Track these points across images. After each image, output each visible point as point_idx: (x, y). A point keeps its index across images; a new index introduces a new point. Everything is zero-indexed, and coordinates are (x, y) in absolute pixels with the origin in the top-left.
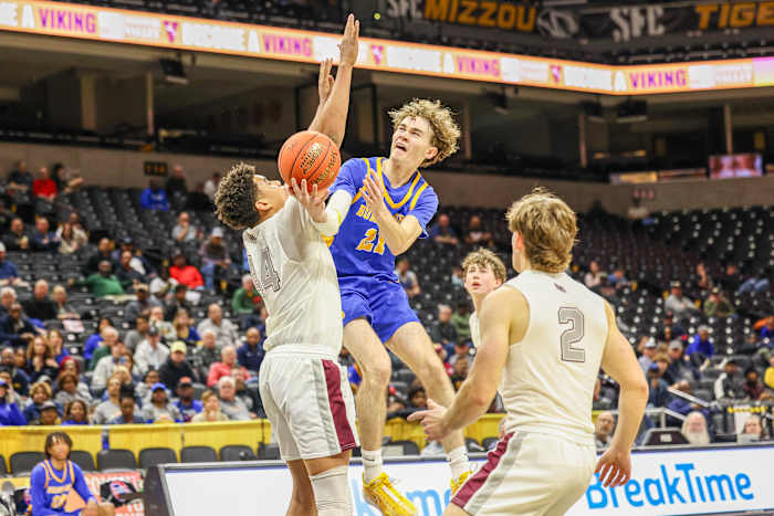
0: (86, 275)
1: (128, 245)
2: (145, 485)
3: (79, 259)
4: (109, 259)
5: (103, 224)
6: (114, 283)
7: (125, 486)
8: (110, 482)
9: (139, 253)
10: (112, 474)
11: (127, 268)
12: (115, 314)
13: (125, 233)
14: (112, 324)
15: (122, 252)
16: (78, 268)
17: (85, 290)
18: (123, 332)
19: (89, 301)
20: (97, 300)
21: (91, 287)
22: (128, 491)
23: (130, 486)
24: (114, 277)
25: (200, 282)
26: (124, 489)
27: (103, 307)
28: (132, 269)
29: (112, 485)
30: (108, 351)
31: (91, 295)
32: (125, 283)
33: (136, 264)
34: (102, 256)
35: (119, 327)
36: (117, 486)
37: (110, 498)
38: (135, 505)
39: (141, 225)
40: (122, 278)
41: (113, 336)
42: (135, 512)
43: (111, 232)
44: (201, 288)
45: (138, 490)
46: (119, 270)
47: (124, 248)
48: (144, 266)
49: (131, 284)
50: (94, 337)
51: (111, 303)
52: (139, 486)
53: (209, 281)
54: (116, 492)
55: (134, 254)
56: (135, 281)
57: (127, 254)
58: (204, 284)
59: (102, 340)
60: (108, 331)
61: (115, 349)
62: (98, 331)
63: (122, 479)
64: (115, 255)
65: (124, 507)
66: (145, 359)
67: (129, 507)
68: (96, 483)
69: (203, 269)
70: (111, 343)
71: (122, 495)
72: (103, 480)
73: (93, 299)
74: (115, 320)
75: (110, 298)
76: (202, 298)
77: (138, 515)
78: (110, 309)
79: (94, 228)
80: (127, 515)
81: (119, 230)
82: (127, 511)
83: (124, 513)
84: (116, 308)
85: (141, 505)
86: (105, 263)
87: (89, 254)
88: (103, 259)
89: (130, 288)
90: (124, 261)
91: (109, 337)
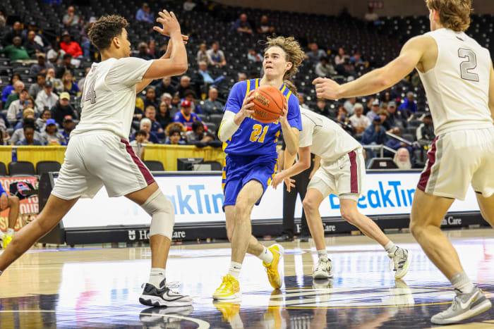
0: (4, 46)
1: (32, 26)
2: (39, 185)
4: (19, 35)
5: (16, 12)
6: (23, 52)
7: (27, 185)
8: (17, 183)
9: (40, 32)
10: (18, 178)
11: (32, 41)
12: (23, 72)
13: (31, 19)
14: (20, 79)
15: (29, 31)
17: (3, 55)
18: (27, 84)
19: (6, 63)
20: (11, 62)
21: (7, 54)
22: (28, 189)
23: (30, 186)
24: (22, 48)
25: (80, 53)
26: (25, 188)
27: (15, 67)
28: (35, 42)
29: (18, 185)
30: (17, 97)
31: (8, 60)
32: (30, 52)
33: (38, 39)
34: (15, 33)
35: (25, 81)
36: (21, 186)
37: (16, 193)
38: (33, 199)
39: (42, 14)
40: (28, 49)
41: (21, 87)
42: (32, 203)
43: (22, 17)
44: (81, 57)
45: (35, 188)
46: (26, 43)
47: (30, 28)
48: (43, 41)
49: (35, 52)
50: (8, 87)
51: (21, 64)
52: (36, 186)
53: (87, 52)
54: (20, 189)
55: (37, 33)
56: (37, 51)
57: (32, 33)
58: (83, 54)
59: (14, 89)
60: (18, 83)
61: (21, 95)
62: (11, 83)
63: (25, 181)
64: (24, 33)
65: (26, 199)
66: (42, 102)
67: (29, 200)
68: (7, 183)
69: (82, 45)
70: (20, 92)
71: (23, 192)
72: (12, 181)
73: (8, 62)
74: (22, 76)
76: (81, 63)
77: (35, 205)
78: (20, 68)
79: (11, 14)
80: (28, 205)
81: (27, 16)
82: (28, 202)
83: (25, 204)
84: (24, 68)
85: (37, 198)
86: (17, 38)
87: (7, 32)
88: (16, 35)
89: (33, 55)
90: (30, 37)
91: (18, 87)
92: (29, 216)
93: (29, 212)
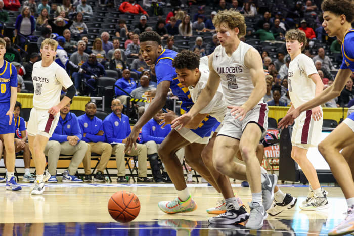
0: (256, 30)
1: (279, 15)
2: (281, 136)
3: (253, 21)
4: (268, 22)
5: (266, 4)
6: (270, 34)
7: (271, 136)
9: (283, 20)
11: (277, 27)
12: (270, 50)
13: (277, 9)
14: (268, 55)
15: (275, 18)
16: (252, 26)
19: (257, 43)
21: (258, 36)
22: (272, 139)
23: (273, 136)
24: (270, 31)
25: (314, 36)
26: (270, 138)
27: (264, 46)
28: (280, 27)
30: (266, 69)
32: (275, 34)
33: (282, 25)
34: (265, 20)
36: (267, 136)
38: (275, 146)
39: (285, 6)
40: (274, 32)
41: (269, 61)
42: (275, 149)
43: (270, 8)
44: (315, 39)
45: (278, 139)
46: (273, 28)
48: (286, 26)
49: (279, 35)
51: (268, 44)
52: (278, 136)
53: (320, 36)
54: (266, 139)
55: (281, 21)
56: (280, 34)
57: (277, 20)
58: (316, 37)
60: (267, 58)
61: (269, 67)
63: (269, 132)
64: (271, 20)
65: (270, 147)
66: (284, 73)
67: (272, 147)
69: (316, 30)
70: (267, 65)
71: (269, 141)
73: (259, 42)
74: (270, 53)
75: (268, 42)
76: (314, 44)
77: (276, 151)
78: (267, 47)
79: (261, 6)
80: (271, 151)
81: (274, 7)
82: (271, 149)
83: (269, 150)
84: (271, 47)
85: (278, 146)
86: (267, 24)
87: (259, 19)
88: (266, 22)
89: (278, 37)
90: (276, 23)
91: (267, 61)
92: (272, 160)
93: (271, 156)
